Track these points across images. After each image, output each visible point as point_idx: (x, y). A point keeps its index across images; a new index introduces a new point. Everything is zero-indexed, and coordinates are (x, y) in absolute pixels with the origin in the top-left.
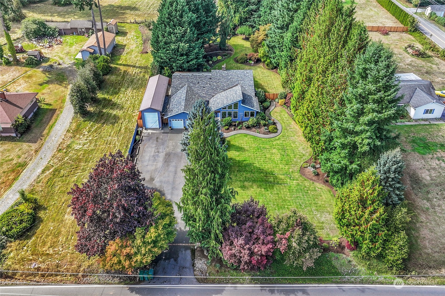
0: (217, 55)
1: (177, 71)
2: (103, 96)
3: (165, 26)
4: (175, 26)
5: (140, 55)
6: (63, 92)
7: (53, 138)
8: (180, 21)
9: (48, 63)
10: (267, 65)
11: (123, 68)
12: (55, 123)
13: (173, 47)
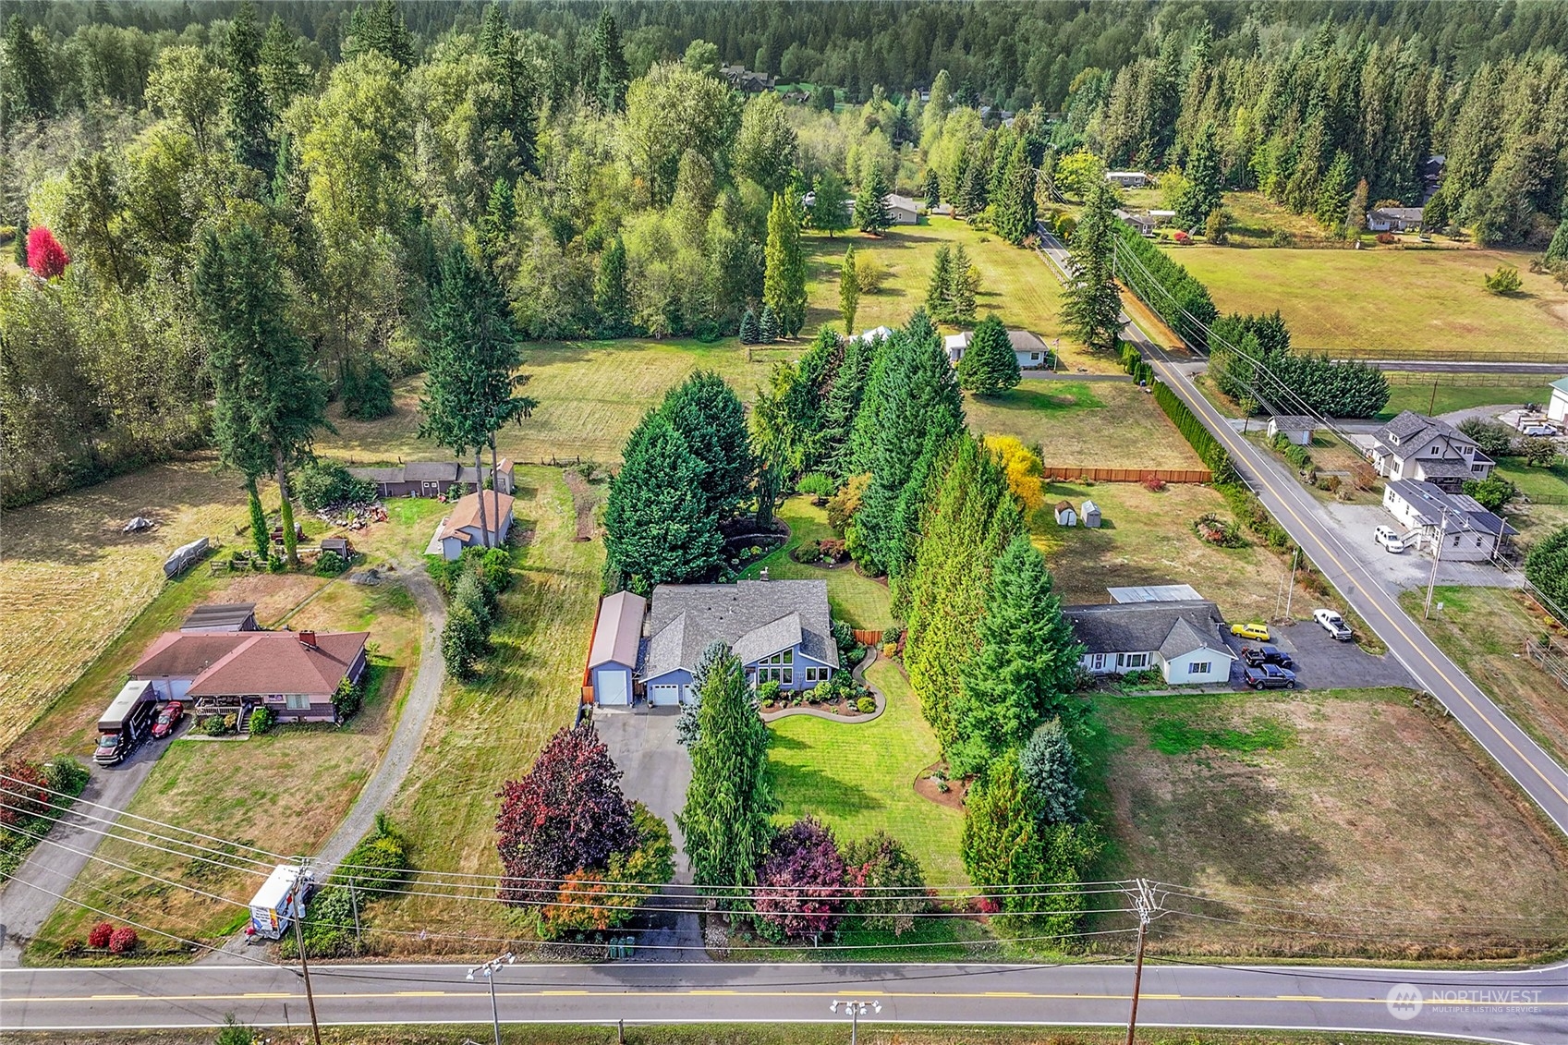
0: (750, 543)
1: (662, 582)
2: (500, 640)
3: (639, 487)
4: (659, 487)
5: (572, 545)
6: (410, 631)
7: (410, 726)
8: (671, 477)
9: (366, 567)
10: (865, 567)
11: (536, 578)
12: (406, 695)
13: (655, 532)
